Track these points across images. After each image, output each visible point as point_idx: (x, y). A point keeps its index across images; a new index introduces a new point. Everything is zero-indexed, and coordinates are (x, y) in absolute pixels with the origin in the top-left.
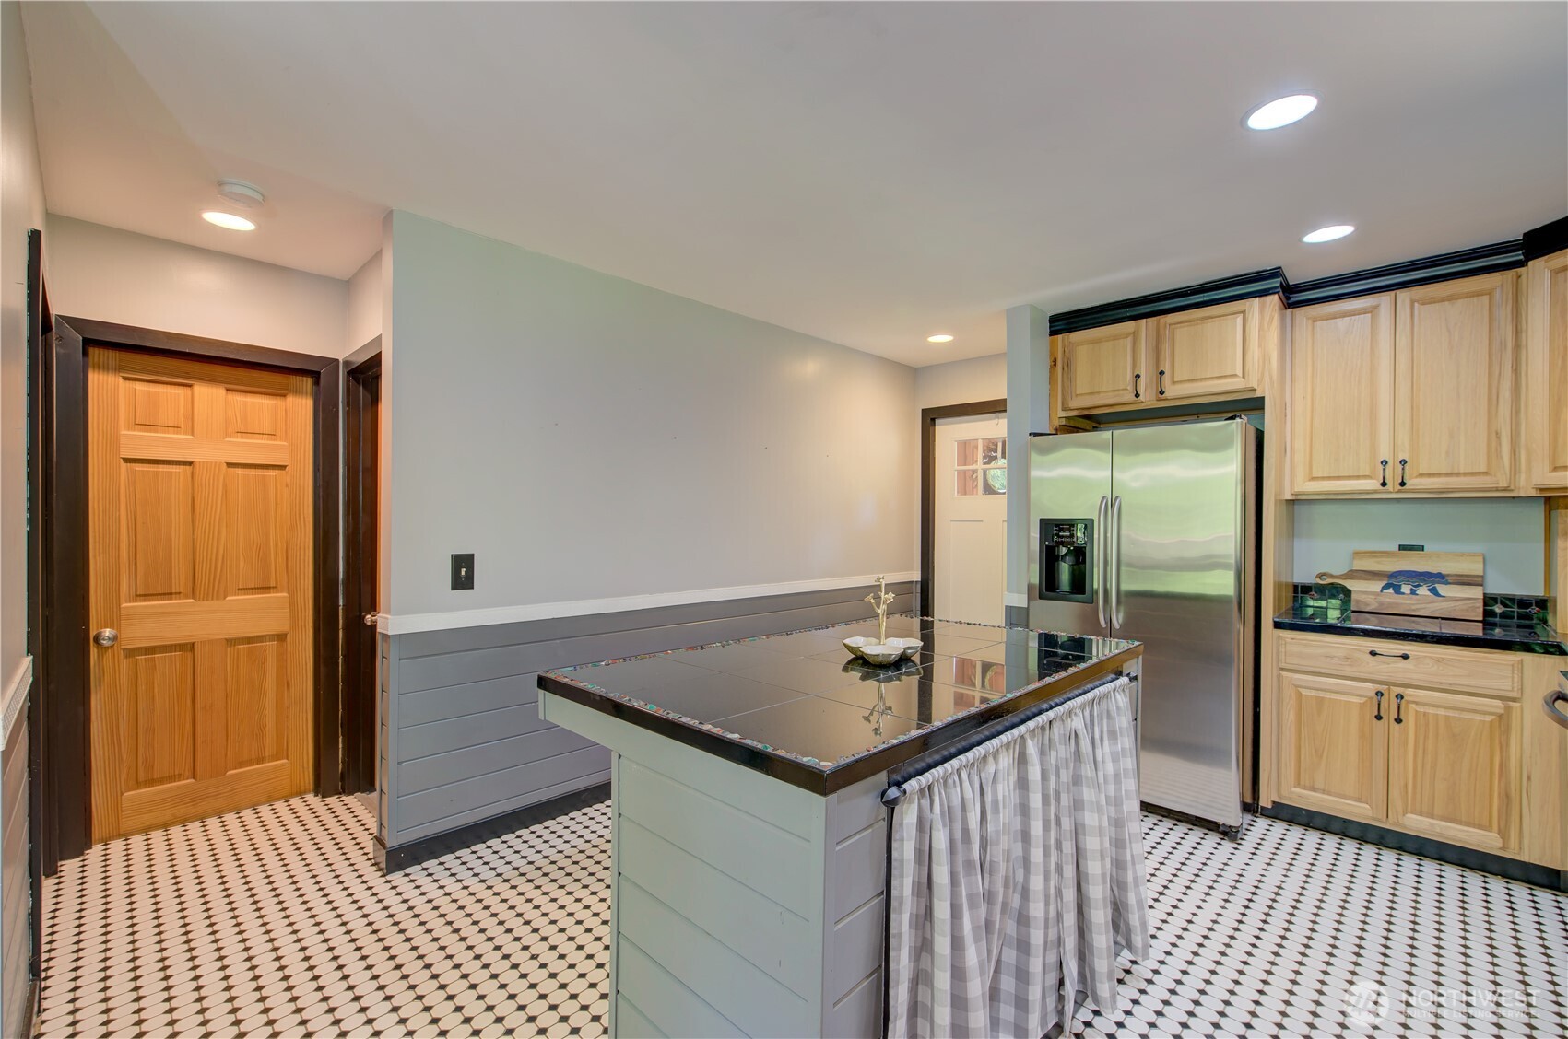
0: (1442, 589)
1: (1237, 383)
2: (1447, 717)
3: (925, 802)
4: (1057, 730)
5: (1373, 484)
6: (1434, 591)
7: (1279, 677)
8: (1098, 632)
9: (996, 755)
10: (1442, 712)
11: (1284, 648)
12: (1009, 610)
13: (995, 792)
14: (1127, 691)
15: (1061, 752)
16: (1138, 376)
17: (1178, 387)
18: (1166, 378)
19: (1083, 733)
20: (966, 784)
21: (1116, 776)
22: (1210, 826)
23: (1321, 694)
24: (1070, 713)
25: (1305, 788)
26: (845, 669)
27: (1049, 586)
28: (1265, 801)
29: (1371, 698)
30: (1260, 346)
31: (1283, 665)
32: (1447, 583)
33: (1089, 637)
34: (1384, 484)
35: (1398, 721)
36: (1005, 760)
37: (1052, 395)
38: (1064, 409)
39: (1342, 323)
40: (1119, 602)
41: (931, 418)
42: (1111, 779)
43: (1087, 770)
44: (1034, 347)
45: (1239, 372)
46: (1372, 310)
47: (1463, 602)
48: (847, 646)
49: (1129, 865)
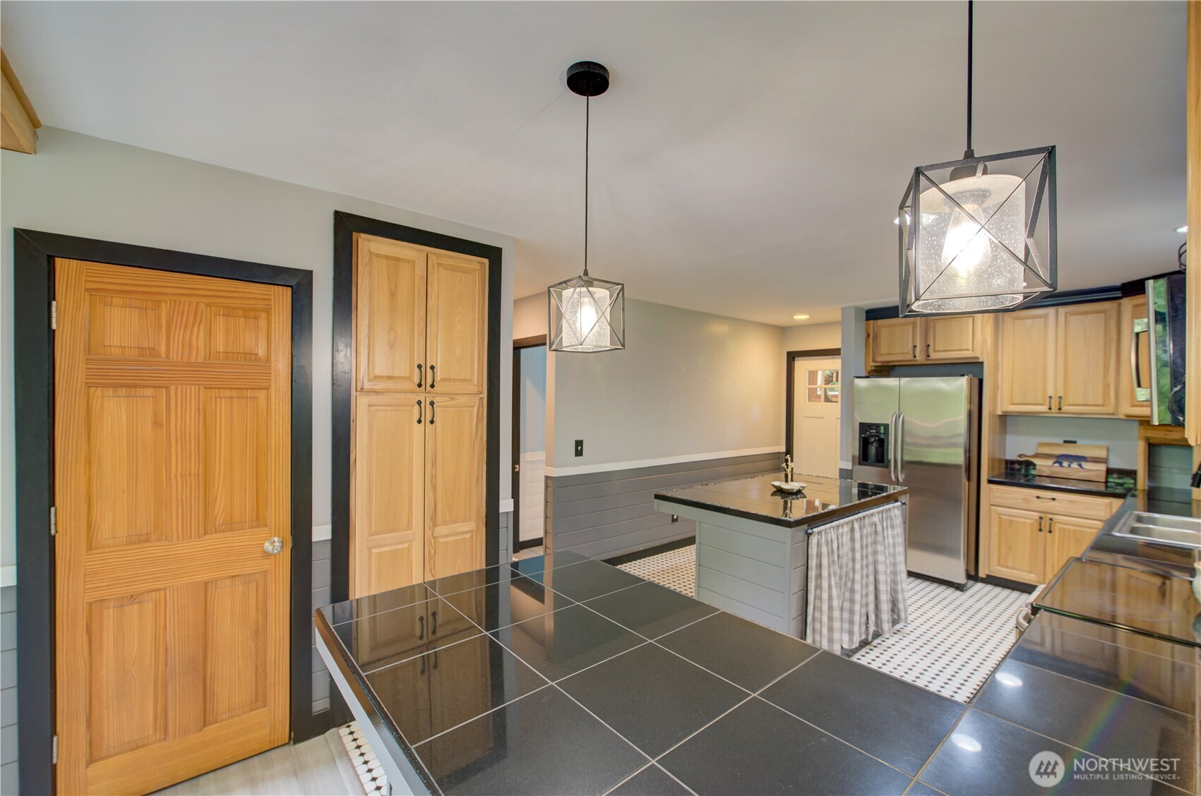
0: (1085, 465)
1: (969, 354)
2: (1074, 530)
3: (819, 537)
4: (867, 520)
5: (1044, 408)
6: (1080, 465)
7: (990, 509)
8: (891, 483)
9: (842, 525)
10: (1072, 527)
11: (993, 495)
12: (841, 470)
13: (842, 540)
14: (900, 509)
15: (868, 530)
16: (915, 347)
17: (938, 354)
18: (931, 349)
19: (878, 523)
20: (833, 533)
21: (894, 544)
22: (949, 584)
23: (1011, 518)
24: (872, 514)
25: (1002, 567)
26: (772, 495)
27: (864, 458)
28: (982, 574)
29: (1036, 520)
30: (982, 335)
31: (992, 503)
32: (1087, 461)
33: (885, 485)
34: (1050, 409)
35: (1050, 532)
36: (846, 529)
37: (867, 353)
38: (873, 361)
39: (1029, 322)
40: (902, 468)
41: (792, 357)
42: (891, 546)
43: (880, 538)
44: (856, 328)
45: (970, 348)
46: (1045, 316)
47: (1095, 471)
48: (773, 486)
49: (899, 583)
